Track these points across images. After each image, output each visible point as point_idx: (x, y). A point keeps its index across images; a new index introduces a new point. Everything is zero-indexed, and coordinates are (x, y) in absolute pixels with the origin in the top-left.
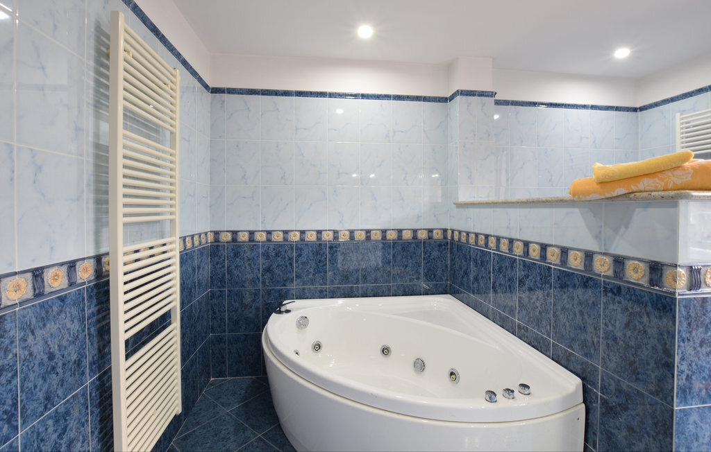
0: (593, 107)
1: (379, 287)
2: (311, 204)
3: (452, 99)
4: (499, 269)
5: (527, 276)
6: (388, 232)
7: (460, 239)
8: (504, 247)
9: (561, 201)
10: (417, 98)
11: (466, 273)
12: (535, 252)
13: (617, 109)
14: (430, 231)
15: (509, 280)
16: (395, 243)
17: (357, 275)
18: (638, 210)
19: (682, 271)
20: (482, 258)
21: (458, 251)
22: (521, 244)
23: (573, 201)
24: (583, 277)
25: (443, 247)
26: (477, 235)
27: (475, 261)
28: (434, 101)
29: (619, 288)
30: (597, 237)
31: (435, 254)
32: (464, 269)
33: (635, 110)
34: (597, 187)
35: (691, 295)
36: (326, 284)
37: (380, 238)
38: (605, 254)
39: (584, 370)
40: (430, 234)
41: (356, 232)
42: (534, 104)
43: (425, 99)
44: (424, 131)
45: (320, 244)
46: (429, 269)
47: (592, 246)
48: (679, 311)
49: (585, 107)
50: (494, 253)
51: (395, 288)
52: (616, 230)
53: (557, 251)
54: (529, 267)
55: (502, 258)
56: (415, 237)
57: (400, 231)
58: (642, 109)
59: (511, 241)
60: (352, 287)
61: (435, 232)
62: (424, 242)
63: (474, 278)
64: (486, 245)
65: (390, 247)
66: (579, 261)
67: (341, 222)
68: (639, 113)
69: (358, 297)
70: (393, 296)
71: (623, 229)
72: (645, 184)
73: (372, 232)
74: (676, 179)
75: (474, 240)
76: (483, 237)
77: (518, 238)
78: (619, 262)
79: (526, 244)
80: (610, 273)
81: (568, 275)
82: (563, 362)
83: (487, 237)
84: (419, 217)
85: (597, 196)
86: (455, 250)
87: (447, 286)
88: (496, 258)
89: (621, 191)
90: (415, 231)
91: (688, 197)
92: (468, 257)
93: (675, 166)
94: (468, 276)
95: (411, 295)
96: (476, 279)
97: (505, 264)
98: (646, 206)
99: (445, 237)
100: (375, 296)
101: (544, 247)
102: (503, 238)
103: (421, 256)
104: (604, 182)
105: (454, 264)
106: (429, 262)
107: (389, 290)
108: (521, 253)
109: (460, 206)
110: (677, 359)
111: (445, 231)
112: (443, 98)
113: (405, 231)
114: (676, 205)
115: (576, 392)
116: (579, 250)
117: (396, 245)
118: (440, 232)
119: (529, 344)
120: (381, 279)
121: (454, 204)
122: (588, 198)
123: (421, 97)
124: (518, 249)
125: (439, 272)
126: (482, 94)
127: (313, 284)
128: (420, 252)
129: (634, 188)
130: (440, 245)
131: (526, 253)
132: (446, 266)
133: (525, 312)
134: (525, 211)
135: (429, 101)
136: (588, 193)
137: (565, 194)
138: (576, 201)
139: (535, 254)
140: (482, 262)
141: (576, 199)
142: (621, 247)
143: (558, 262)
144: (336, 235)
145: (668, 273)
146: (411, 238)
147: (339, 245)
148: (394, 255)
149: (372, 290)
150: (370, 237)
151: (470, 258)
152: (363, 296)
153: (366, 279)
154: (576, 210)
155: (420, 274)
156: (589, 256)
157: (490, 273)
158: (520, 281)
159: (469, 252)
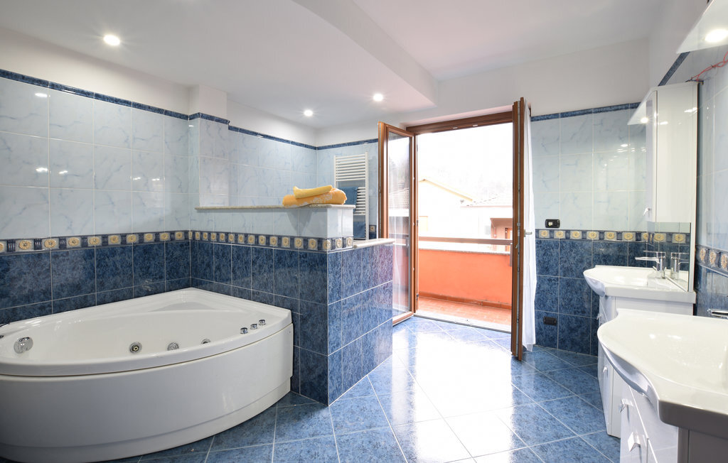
0: (293, 143)
1: (119, 292)
2: (25, 209)
3: (193, 119)
4: (238, 257)
5: (258, 258)
6: (128, 237)
7: (201, 238)
8: (241, 240)
9: (278, 208)
10: (159, 111)
11: (209, 265)
12: (262, 241)
13: (306, 146)
14: (172, 233)
15: (246, 263)
16: (136, 246)
17: (92, 283)
18: (313, 213)
19: (329, 241)
20: (223, 251)
21: (199, 248)
22: (253, 237)
23: (284, 208)
24: (290, 252)
25: (185, 247)
26: (218, 233)
27: (217, 254)
28: (175, 117)
29: (306, 254)
30: (296, 228)
31: (177, 253)
32: (206, 262)
33: (315, 148)
34: (296, 201)
35: (333, 252)
36: (50, 299)
37: (119, 243)
38: (300, 237)
39: (291, 305)
40: (172, 236)
41: (89, 238)
42: (256, 134)
43: (167, 113)
44: (166, 143)
45: (39, 255)
46: (172, 268)
47: (294, 233)
48: (329, 260)
49: (287, 141)
50: (233, 246)
51: (137, 290)
52: (304, 225)
53: (276, 238)
54: (258, 251)
55: (239, 248)
56: (157, 239)
57: (141, 235)
58: (319, 148)
59: (246, 235)
60: (86, 297)
61: (177, 233)
62: (167, 244)
63: (216, 267)
64: (227, 241)
65: (130, 251)
66: (287, 243)
67: (69, 228)
68: (317, 151)
69: (94, 305)
70: (135, 297)
71: (307, 223)
72: (315, 200)
73: (109, 237)
74: (327, 198)
75: (215, 237)
76: (224, 235)
77: (251, 233)
78: (306, 240)
79: (257, 236)
80: (302, 247)
81: (282, 252)
82: (281, 304)
83: (227, 234)
84: (161, 220)
85: (296, 206)
86: (197, 248)
87: (189, 281)
88: (235, 249)
89: (306, 203)
90: (157, 234)
91: (330, 207)
92: (210, 252)
93: (326, 192)
94: (210, 268)
95: (155, 294)
96: (218, 268)
97: (242, 252)
98: (316, 211)
99: (186, 238)
100: (114, 301)
101: (268, 237)
102: (240, 234)
103: (163, 256)
104: (300, 198)
105: (196, 260)
106: (171, 261)
107: (131, 292)
108: (254, 243)
109: (200, 210)
110: (328, 282)
111: (186, 232)
112: (184, 115)
113: (146, 235)
114: (326, 211)
115: (288, 318)
116: (287, 237)
117: (137, 248)
118: (182, 234)
119: (261, 302)
120: (121, 283)
121: (196, 209)
122: (292, 207)
123: (163, 110)
124: (251, 240)
125: (181, 270)
126: (219, 120)
127: (29, 302)
128: (162, 253)
129: (311, 202)
130: (182, 246)
131: (257, 243)
132: (188, 263)
133: (257, 282)
134: (255, 214)
135: (171, 115)
136: (291, 204)
137: (281, 205)
138: (285, 208)
139: (262, 242)
140: (223, 254)
141: (286, 207)
142: (306, 233)
143: (276, 245)
144: (63, 242)
145: (324, 242)
146: (153, 241)
147: (67, 253)
148: (135, 259)
149: (111, 296)
150: (107, 242)
151: (212, 252)
152: (99, 304)
153: (103, 285)
154: (286, 213)
155: (163, 273)
156: (292, 239)
157: (230, 261)
158: (253, 262)
159: (212, 248)
